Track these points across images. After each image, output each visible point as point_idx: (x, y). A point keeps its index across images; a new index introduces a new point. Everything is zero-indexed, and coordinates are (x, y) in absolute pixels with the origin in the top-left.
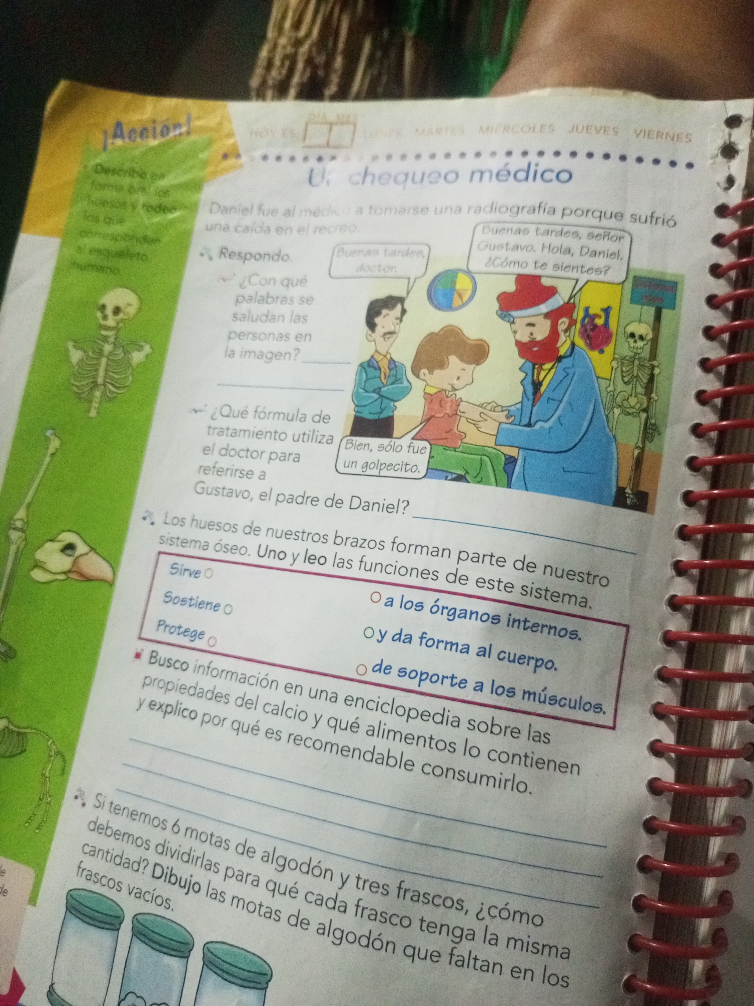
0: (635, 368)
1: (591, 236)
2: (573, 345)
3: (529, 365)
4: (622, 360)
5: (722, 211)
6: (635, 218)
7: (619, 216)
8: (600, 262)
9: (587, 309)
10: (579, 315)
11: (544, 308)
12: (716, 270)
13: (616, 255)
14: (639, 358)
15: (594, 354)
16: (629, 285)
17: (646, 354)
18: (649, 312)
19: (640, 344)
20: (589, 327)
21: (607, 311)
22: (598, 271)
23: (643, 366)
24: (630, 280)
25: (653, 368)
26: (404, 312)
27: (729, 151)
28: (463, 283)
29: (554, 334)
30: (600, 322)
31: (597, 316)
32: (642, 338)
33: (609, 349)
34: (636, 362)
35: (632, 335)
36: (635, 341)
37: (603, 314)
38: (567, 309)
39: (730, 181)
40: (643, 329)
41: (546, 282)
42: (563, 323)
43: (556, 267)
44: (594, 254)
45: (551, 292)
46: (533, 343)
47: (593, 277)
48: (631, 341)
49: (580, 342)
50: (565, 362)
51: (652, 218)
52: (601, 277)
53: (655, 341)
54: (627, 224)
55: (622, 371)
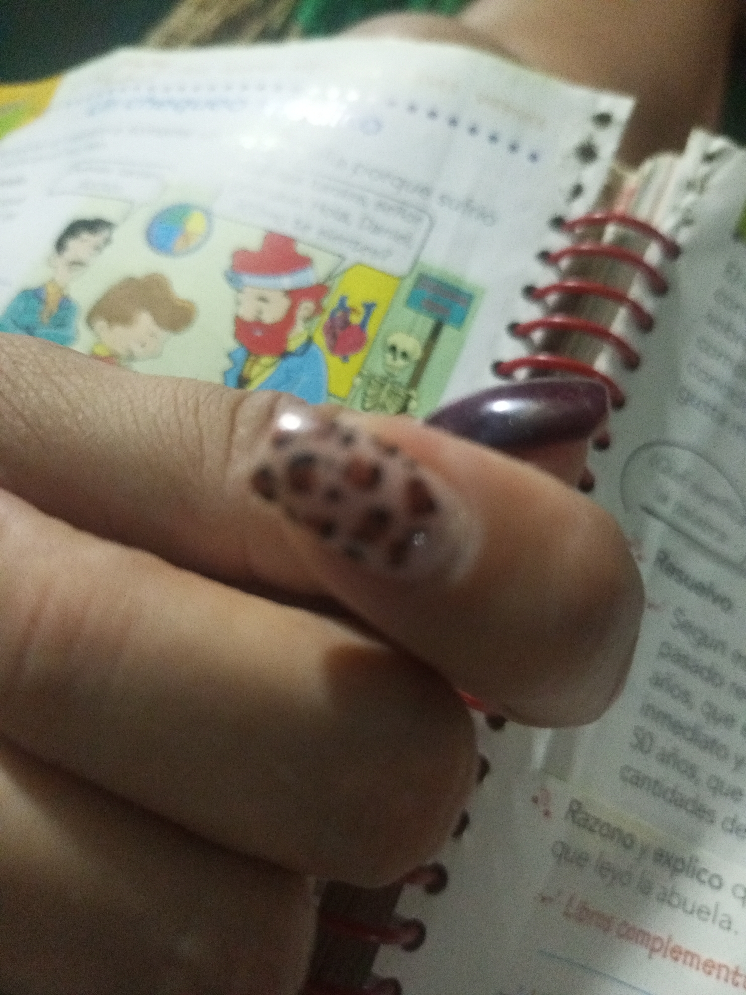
0: (384, 394)
1: (380, 205)
2: (310, 341)
3: (241, 354)
4: (369, 379)
5: (559, 223)
6: (444, 199)
7: (426, 191)
8: (381, 242)
9: (342, 301)
10: (330, 302)
11: (288, 281)
12: (532, 293)
13: (404, 238)
14: (394, 383)
15: (334, 361)
16: (409, 283)
17: (404, 377)
18: (426, 324)
19: (401, 362)
20: (339, 323)
21: (369, 308)
22: (375, 253)
23: (396, 394)
24: (414, 276)
25: (408, 398)
26: (108, 241)
27: (587, 153)
28: (195, 224)
29: (289, 320)
30: (355, 319)
31: (354, 310)
32: (405, 355)
33: (356, 359)
34: (388, 386)
35: (393, 349)
36: (395, 359)
37: (362, 311)
38: (317, 292)
39: (578, 191)
40: (412, 344)
41: (302, 249)
42: (306, 307)
43: (322, 233)
44: (377, 229)
45: (304, 262)
46: (258, 324)
47: (367, 258)
48: (389, 356)
49: (320, 340)
50: (292, 362)
51: (468, 206)
52: (378, 263)
53: (421, 366)
54: (433, 204)
55: (365, 394)
